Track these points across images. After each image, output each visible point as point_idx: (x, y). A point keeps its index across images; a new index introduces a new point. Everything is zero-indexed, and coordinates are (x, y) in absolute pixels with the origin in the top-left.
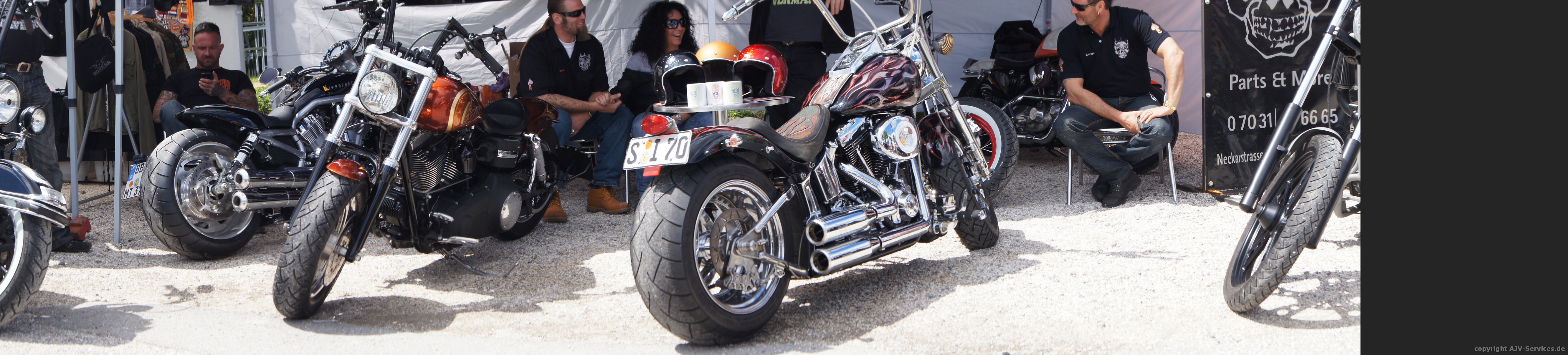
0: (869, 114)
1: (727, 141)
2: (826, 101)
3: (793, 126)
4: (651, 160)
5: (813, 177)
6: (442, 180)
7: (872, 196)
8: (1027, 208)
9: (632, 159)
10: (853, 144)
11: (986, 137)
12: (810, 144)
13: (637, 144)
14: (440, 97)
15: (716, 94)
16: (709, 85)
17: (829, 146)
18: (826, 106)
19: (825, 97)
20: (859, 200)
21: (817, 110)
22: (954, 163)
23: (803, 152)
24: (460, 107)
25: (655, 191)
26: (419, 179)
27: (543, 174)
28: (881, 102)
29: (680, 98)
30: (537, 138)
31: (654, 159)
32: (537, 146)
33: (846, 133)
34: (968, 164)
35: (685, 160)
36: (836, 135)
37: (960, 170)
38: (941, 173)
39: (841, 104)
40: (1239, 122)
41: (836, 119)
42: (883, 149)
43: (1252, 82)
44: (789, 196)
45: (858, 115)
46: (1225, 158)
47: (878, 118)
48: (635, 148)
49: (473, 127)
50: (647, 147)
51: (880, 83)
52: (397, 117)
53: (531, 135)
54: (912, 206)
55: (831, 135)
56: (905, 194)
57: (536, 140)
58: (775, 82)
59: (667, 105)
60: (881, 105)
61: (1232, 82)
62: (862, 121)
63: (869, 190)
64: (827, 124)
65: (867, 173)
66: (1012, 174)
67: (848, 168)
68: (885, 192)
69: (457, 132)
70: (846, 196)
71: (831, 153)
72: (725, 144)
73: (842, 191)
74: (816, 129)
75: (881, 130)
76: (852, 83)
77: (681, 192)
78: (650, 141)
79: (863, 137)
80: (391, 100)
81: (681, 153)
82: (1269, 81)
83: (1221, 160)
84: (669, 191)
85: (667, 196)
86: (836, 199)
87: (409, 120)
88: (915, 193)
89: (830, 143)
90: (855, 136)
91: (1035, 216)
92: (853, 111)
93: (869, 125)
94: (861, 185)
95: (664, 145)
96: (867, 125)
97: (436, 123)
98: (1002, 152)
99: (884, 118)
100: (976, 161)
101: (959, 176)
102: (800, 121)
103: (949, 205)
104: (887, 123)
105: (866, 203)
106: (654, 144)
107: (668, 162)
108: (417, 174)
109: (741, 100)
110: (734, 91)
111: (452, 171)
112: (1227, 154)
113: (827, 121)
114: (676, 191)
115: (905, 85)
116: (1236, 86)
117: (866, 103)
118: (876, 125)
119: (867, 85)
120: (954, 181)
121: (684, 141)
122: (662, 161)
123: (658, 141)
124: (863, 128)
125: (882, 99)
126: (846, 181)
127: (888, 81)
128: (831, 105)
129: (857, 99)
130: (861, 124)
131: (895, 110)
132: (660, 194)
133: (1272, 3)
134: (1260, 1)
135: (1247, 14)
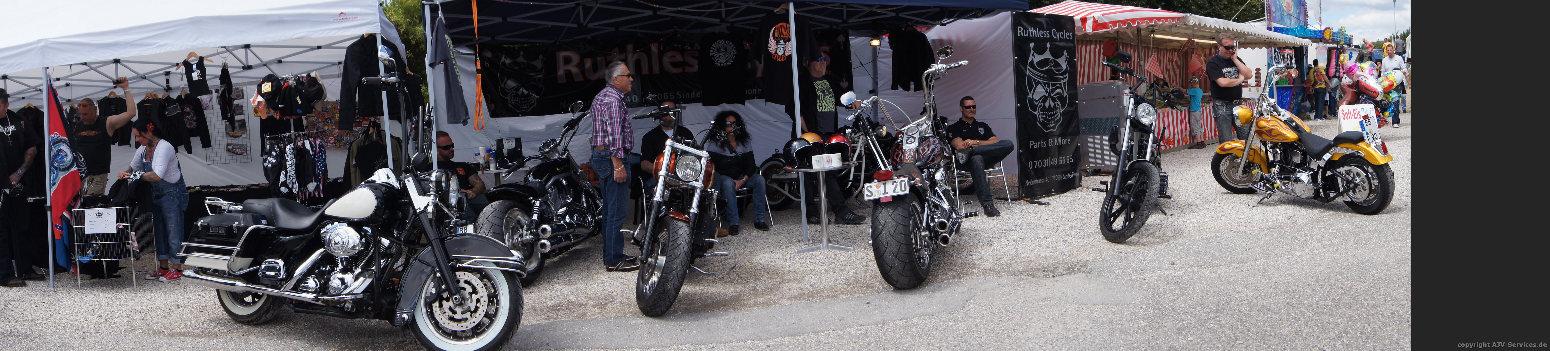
2: (912, 161)
9: (869, 194)
13: (869, 189)
15: (828, 161)
16: (824, 156)
17: (927, 183)
19: (910, 159)
25: (887, 208)
31: (885, 193)
33: (925, 177)
35: (906, 192)
39: (920, 162)
40: (1034, 164)
43: (1040, 144)
46: (1029, 182)
50: (878, 188)
52: (698, 182)
61: (1031, 145)
76: (921, 151)
77: (903, 208)
78: (880, 184)
81: (903, 189)
82: (1047, 143)
84: (898, 208)
85: (897, 211)
95: (890, 186)
106: (882, 186)
107: (895, 194)
117: (931, 161)
121: (903, 183)
122: (890, 193)
123: (885, 184)
128: (916, 163)
129: (927, 159)
132: (893, 211)
133: (1047, 105)
134: (1042, 104)
135: (1037, 111)
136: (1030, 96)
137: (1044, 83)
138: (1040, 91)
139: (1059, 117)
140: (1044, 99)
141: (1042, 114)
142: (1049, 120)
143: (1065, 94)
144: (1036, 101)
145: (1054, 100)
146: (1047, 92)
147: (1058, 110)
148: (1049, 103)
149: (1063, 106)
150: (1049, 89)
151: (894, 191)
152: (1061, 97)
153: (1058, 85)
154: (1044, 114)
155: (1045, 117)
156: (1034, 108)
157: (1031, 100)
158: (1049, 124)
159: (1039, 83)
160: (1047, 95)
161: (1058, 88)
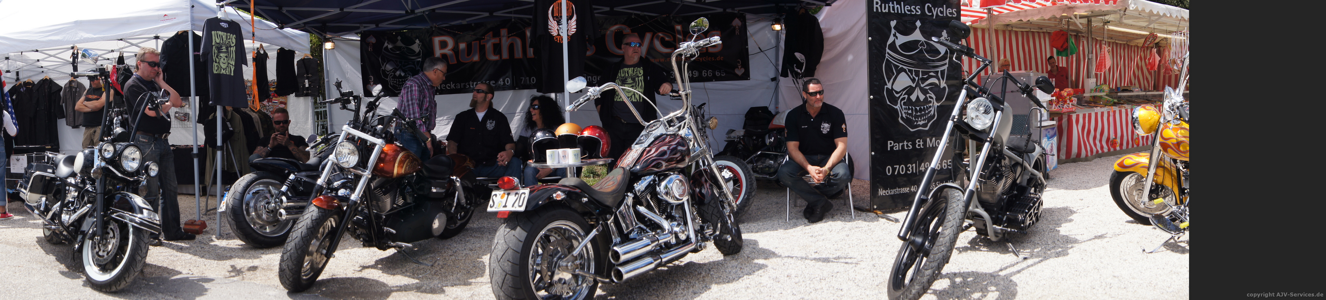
0: (656, 174)
1: (554, 195)
2: (628, 165)
3: (604, 183)
4: (504, 207)
5: (616, 218)
6: (395, 206)
7: (656, 227)
8: (761, 224)
10: (644, 194)
11: (736, 180)
12: (614, 195)
13: (496, 195)
14: (390, 156)
15: (564, 157)
16: (560, 151)
17: (628, 196)
18: (628, 168)
19: (628, 162)
20: (648, 230)
21: (621, 171)
22: (713, 202)
23: (609, 201)
24: (402, 162)
25: (505, 228)
26: (378, 206)
27: (463, 201)
28: (664, 166)
29: (542, 159)
30: (458, 179)
31: (505, 206)
32: (458, 184)
33: (640, 186)
34: (722, 202)
35: (522, 209)
36: (633, 188)
37: (717, 206)
38: (705, 208)
39: (638, 167)
40: (894, 170)
41: (634, 176)
42: (665, 197)
43: (903, 146)
44: (597, 231)
45: (650, 174)
46: (884, 191)
47: (663, 176)
48: (495, 197)
49: (414, 174)
50: (502, 197)
51: (664, 153)
52: (360, 170)
53: (454, 178)
54: (683, 232)
55: (630, 188)
56: (679, 225)
57: (458, 181)
60: (664, 168)
61: (889, 146)
62: (652, 177)
63: (655, 223)
64: (627, 181)
65: (655, 212)
66: (752, 203)
67: (642, 209)
68: (666, 224)
69: (401, 177)
70: (640, 227)
71: (630, 200)
72: (553, 197)
73: (636, 224)
74: (619, 184)
75: (663, 184)
76: (645, 153)
77: (520, 229)
78: (504, 193)
79: (651, 188)
80: (353, 160)
81: (520, 204)
83: (881, 192)
84: (514, 228)
85: (513, 232)
86: (633, 230)
87: (367, 171)
88: (686, 223)
89: (629, 194)
90: (647, 188)
91: (767, 230)
92: (645, 172)
93: (656, 181)
94: (650, 220)
95: (512, 198)
96: (654, 180)
97: (387, 172)
98: (746, 190)
99: (666, 176)
100: (727, 199)
101: (716, 210)
102: (610, 179)
103: (709, 232)
104: (668, 179)
105: (652, 232)
106: (506, 196)
107: (513, 209)
108: (377, 203)
109: (580, 160)
110: (575, 155)
111: (401, 202)
112: (886, 189)
113: (628, 179)
114: (518, 229)
115: (678, 155)
116: (892, 148)
117: (653, 167)
118: (661, 181)
119: (654, 155)
120: (712, 214)
121: (523, 196)
122: (510, 208)
123: (508, 194)
124: (652, 183)
125: (664, 164)
126: (640, 217)
127: (668, 152)
128: (631, 168)
129: (648, 164)
130: (650, 179)
131: (673, 170)
132: (508, 230)
134: (906, 96)
135: (899, 105)
136: (889, 85)
137: (911, 71)
138: (902, 82)
139: (932, 113)
140: (910, 90)
142: (916, 117)
143: (943, 84)
144: (897, 93)
145: (924, 92)
146: (913, 80)
147: (931, 105)
148: (917, 94)
149: (938, 100)
150: (917, 78)
151: (513, 206)
152: (935, 88)
153: (932, 74)
154: (909, 109)
155: (910, 112)
156: (894, 100)
157: (890, 92)
158: (917, 122)
159: (903, 70)
160: (914, 85)
161: (932, 77)
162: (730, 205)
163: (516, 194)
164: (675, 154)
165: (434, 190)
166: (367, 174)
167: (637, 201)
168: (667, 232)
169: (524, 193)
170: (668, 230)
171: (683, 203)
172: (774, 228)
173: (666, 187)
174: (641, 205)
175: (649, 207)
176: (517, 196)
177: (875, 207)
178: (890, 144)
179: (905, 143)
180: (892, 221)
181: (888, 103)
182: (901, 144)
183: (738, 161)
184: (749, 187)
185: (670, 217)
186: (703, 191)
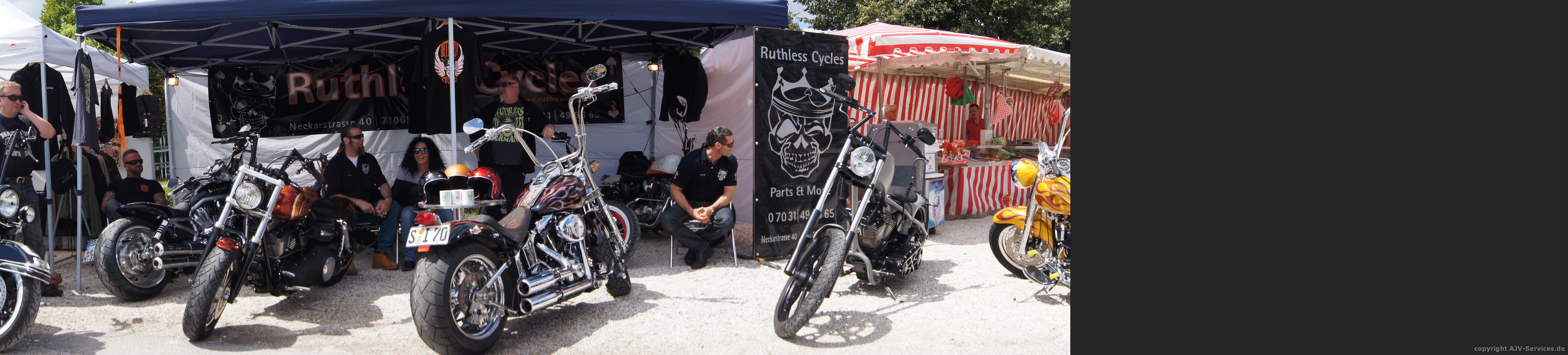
0: (555, 213)
1: (471, 230)
2: (528, 204)
3: (509, 220)
4: (424, 241)
5: (522, 253)
6: (287, 250)
7: (556, 264)
8: (645, 270)
9: (412, 240)
10: (545, 232)
11: (621, 225)
12: (520, 232)
13: (415, 231)
14: (286, 198)
15: (458, 198)
16: (454, 192)
17: (531, 233)
18: (529, 207)
19: (528, 202)
20: (548, 267)
21: (523, 210)
22: (605, 243)
23: (516, 237)
24: (299, 204)
25: (426, 261)
26: (272, 250)
27: (348, 245)
28: (563, 205)
29: (435, 199)
30: (345, 223)
31: (425, 241)
32: (344, 228)
33: (541, 225)
34: (613, 243)
35: (446, 242)
36: (535, 226)
37: (609, 247)
38: (597, 249)
39: (538, 207)
40: (776, 216)
41: (535, 216)
42: (564, 235)
43: (785, 193)
44: (508, 264)
45: (549, 214)
46: (766, 239)
47: (560, 216)
48: (414, 233)
49: (306, 217)
50: (421, 233)
51: (562, 193)
52: (260, 211)
53: (341, 221)
54: (580, 270)
55: (532, 226)
56: (576, 263)
58: (494, 191)
59: (427, 203)
60: (562, 207)
61: (772, 193)
62: (550, 217)
63: (554, 260)
64: (530, 219)
65: (553, 250)
66: (636, 248)
67: (542, 246)
68: (565, 262)
69: (297, 219)
70: (541, 264)
71: (532, 237)
72: (469, 232)
73: (538, 261)
74: (523, 222)
75: (562, 223)
76: (545, 193)
77: (442, 262)
78: (423, 229)
79: (551, 228)
80: (256, 201)
81: (443, 238)
82: (795, 191)
83: (764, 240)
84: (435, 261)
85: (434, 264)
86: (535, 266)
87: (267, 213)
88: (582, 261)
89: (532, 231)
90: (546, 227)
91: (651, 275)
92: (545, 211)
93: (554, 220)
94: (549, 257)
95: (432, 233)
96: (553, 220)
97: (284, 214)
98: (630, 235)
99: (564, 216)
100: (617, 241)
101: (608, 251)
102: (513, 217)
103: (603, 269)
104: (566, 219)
105: (552, 268)
106: (425, 231)
107: (434, 243)
108: (271, 247)
109: (474, 202)
110: (469, 196)
111: (293, 244)
112: (767, 236)
113: (530, 217)
114: (440, 262)
115: (576, 195)
116: (774, 195)
117: (553, 206)
118: (559, 220)
119: (554, 195)
120: (605, 254)
121: (445, 230)
122: (430, 242)
123: (428, 230)
124: (551, 222)
125: (563, 204)
126: (541, 255)
127: (567, 193)
128: (532, 207)
129: (548, 203)
130: (549, 218)
131: (570, 210)
132: (429, 263)
133: (797, 145)
134: (790, 143)
135: (782, 151)
136: (773, 132)
137: (795, 118)
138: (787, 128)
139: (815, 161)
140: (794, 138)
141: (787, 156)
142: (798, 164)
143: (827, 132)
144: (781, 139)
145: (808, 139)
146: (797, 128)
147: (814, 152)
148: (801, 142)
149: (821, 148)
150: (801, 126)
151: (434, 240)
152: (820, 137)
153: (816, 121)
154: (791, 157)
155: (792, 159)
156: (777, 147)
157: (774, 138)
158: (798, 169)
159: (787, 117)
160: (798, 133)
161: (817, 124)
162: (620, 247)
163: (436, 229)
164: (574, 194)
165: (322, 234)
166: (267, 215)
167: (539, 239)
168: (566, 268)
169: (446, 228)
170: (568, 267)
171: (578, 243)
172: (657, 274)
173: (565, 226)
174: (541, 242)
175: (548, 245)
176: (437, 231)
177: (758, 254)
178: (773, 191)
179: (787, 190)
180: (774, 268)
181: (772, 150)
182: (783, 191)
183: (621, 205)
184: (633, 232)
185: (566, 255)
186: (595, 233)
